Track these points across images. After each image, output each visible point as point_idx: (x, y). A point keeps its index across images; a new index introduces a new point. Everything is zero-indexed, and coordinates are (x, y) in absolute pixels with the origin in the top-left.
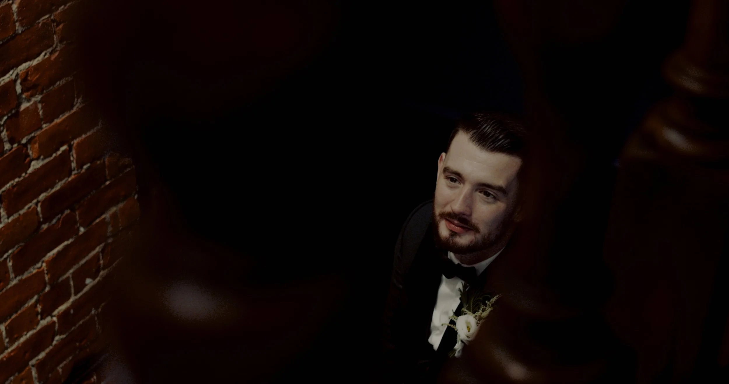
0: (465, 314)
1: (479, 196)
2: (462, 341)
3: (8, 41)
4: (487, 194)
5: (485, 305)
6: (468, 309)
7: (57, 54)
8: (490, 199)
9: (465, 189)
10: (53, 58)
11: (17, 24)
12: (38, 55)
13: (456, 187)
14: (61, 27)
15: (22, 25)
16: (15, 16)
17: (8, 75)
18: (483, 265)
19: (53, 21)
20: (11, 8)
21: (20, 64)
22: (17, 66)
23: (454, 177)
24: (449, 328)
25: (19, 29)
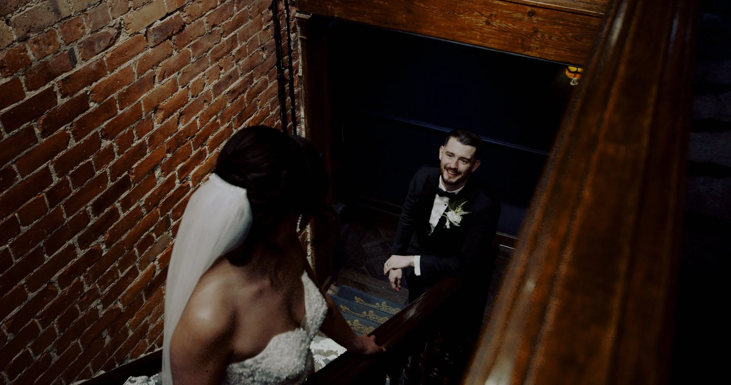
0: (450, 211)
1: (460, 162)
2: (450, 221)
3: (243, 111)
4: (464, 161)
5: (458, 207)
6: (452, 209)
7: (258, 114)
8: (465, 163)
9: (455, 159)
10: (257, 115)
11: (246, 103)
12: (252, 115)
13: (451, 159)
14: (260, 102)
15: (247, 104)
16: (245, 101)
17: (243, 125)
18: (456, 192)
19: (257, 100)
20: (244, 97)
21: (246, 120)
22: (245, 121)
23: (450, 154)
24: (442, 217)
25: (247, 105)
